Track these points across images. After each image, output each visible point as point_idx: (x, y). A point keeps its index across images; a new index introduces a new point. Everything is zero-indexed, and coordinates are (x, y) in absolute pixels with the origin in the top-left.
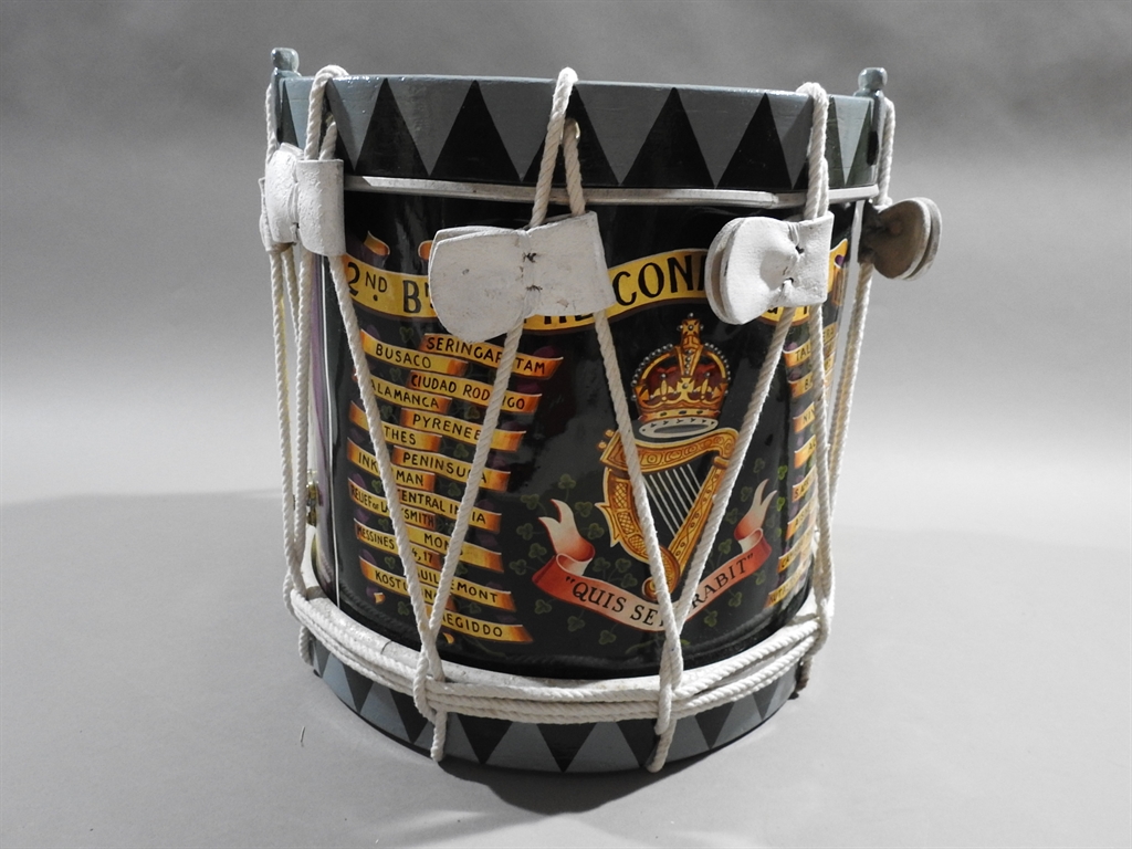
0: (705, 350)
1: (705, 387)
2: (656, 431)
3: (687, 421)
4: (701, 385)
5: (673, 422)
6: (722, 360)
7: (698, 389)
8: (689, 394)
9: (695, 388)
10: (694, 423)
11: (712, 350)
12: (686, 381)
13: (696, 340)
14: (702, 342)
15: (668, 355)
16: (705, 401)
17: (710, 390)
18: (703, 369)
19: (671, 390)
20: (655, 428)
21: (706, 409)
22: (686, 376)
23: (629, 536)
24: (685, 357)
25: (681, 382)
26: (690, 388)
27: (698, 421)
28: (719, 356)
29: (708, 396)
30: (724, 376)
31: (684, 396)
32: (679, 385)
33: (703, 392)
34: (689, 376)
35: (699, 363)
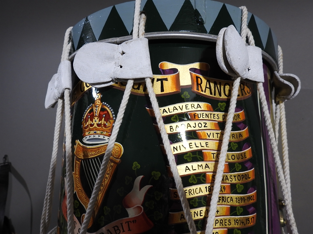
0: (103, 105)
1: (103, 121)
2: (87, 141)
3: (97, 136)
4: (101, 120)
5: (92, 137)
6: (110, 110)
7: (100, 122)
8: (97, 124)
9: (99, 121)
10: (100, 138)
11: (105, 105)
12: (96, 118)
13: (99, 101)
14: (102, 102)
15: (91, 108)
16: (103, 128)
17: (105, 123)
18: (102, 113)
19: (91, 122)
20: (87, 139)
21: (104, 131)
22: (96, 116)
23: (78, 189)
24: (95, 108)
25: (94, 119)
26: (98, 122)
27: (102, 137)
28: (109, 108)
29: (105, 125)
30: (111, 117)
31: (95, 125)
32: (94, 120)
33: (103, 124)
34: (97, 116)
35: (100, 110)
